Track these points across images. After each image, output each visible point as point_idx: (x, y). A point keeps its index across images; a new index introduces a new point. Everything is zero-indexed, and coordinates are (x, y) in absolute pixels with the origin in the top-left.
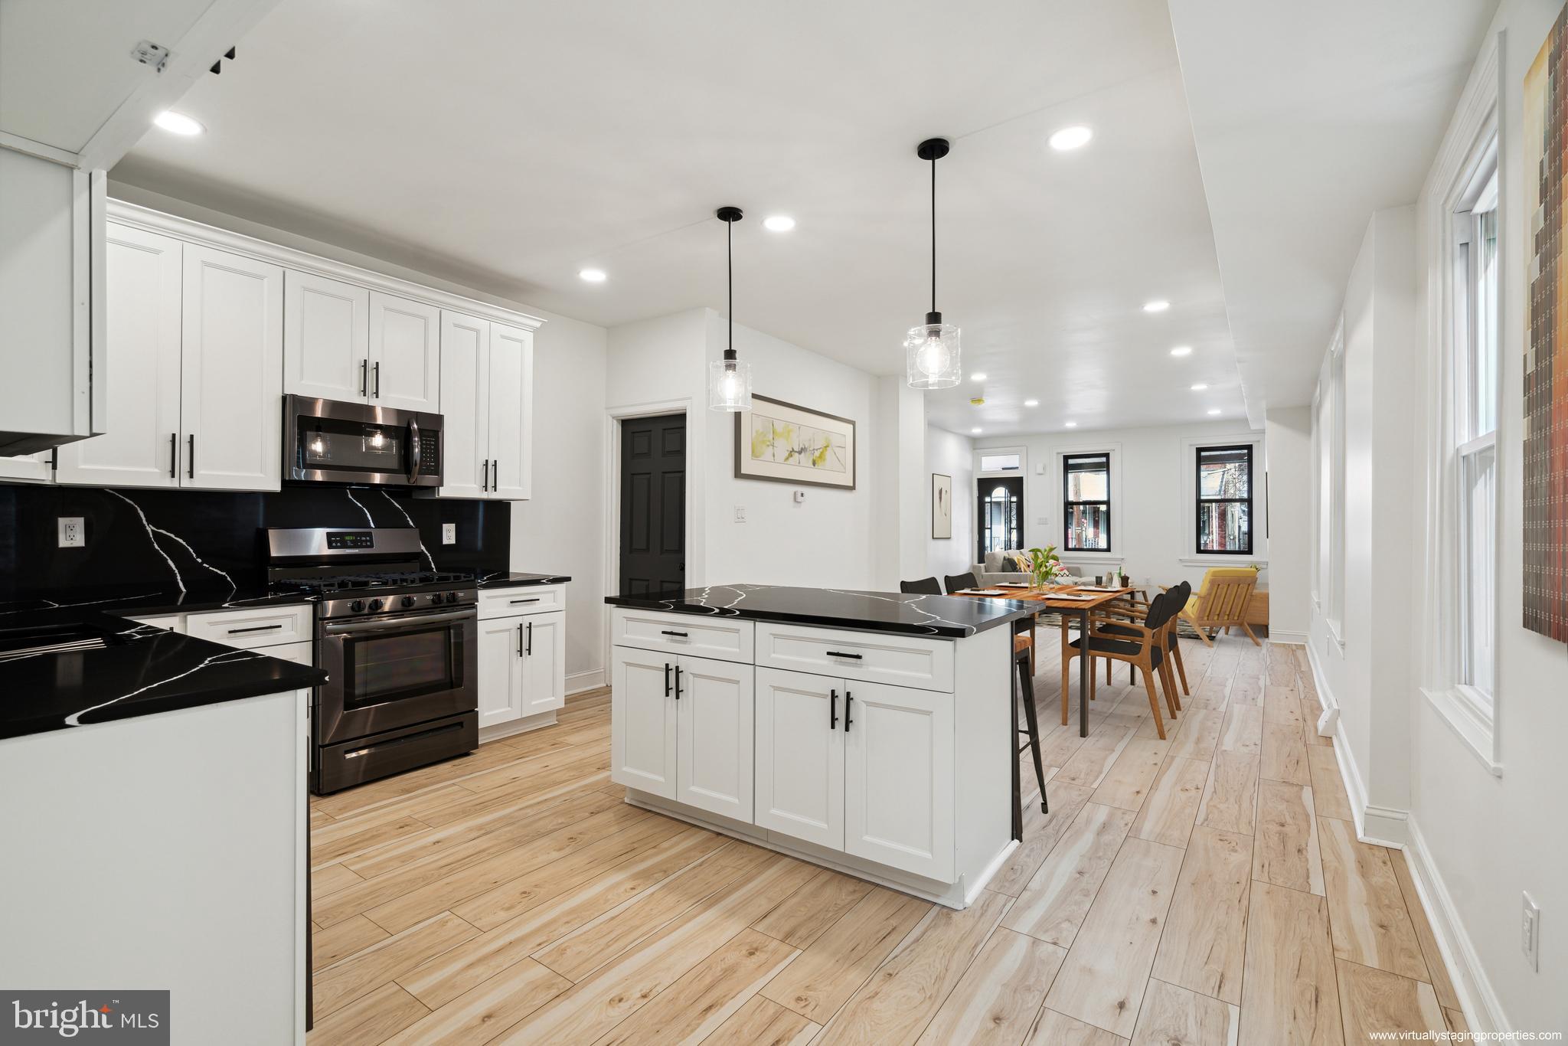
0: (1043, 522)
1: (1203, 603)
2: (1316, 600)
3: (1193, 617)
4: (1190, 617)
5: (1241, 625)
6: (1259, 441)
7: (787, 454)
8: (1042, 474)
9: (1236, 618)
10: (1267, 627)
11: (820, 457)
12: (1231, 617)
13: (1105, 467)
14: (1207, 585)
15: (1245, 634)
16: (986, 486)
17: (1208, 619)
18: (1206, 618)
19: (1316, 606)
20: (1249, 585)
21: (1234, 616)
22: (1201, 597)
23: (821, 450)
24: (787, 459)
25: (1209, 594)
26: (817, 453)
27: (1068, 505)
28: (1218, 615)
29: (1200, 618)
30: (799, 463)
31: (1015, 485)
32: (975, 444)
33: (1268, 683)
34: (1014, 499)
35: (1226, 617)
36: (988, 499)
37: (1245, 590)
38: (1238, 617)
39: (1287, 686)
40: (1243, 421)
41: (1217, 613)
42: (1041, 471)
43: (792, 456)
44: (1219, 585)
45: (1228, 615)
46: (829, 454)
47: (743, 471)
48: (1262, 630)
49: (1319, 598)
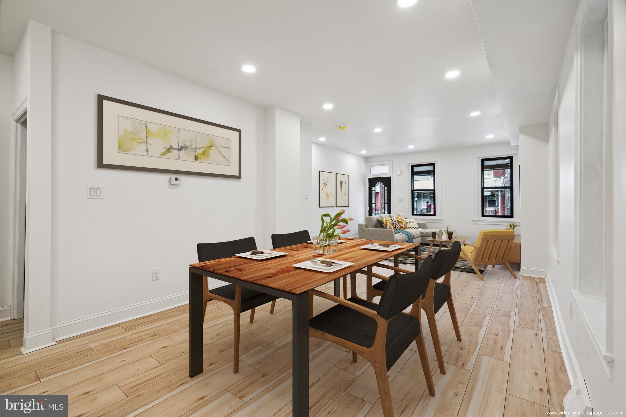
0: (401, 200)
1: (477, 252)
2: (556, 258)
3: (472, 259)
4: (470, 259)
5: (504, 264)
6: (517, 154)
7: (164, 150)
8: (400, 175)
9: (500, 260)
10: (520, 264)
11: (204, 154)
12: (497, 259)
13: (433, 172)
14: (480, 241)
15: (507, 269)
16: (372, 182)
17: (481, 261)
18: (480, 260)
19: (556, 263)
20: (509, 240)
21: (499, 258)
22: (476, 248)
23: (204, 149)
24: (164, 154)
25: (481, 246)
26: (200, 151)
27: (413, 190)
28: (488, 258)
29: (476, 260)
30: (179, 157)
31: (386, 181)
32: (366, 159)
33: (517, 324)
34: (386, 188)
35: (494, 260)
36: (373, 189)
37: (506, 243)
38: (502, 259)
39: (532, 328)
40: (508, 143)
41: (488, 257)
42: (399, 173)
43: (169, 152)
44: (488, 241)
45: (495, 258)
46: (213, 152)
47: (105, 161)
48: (517, 266)
49: (558, 257)
